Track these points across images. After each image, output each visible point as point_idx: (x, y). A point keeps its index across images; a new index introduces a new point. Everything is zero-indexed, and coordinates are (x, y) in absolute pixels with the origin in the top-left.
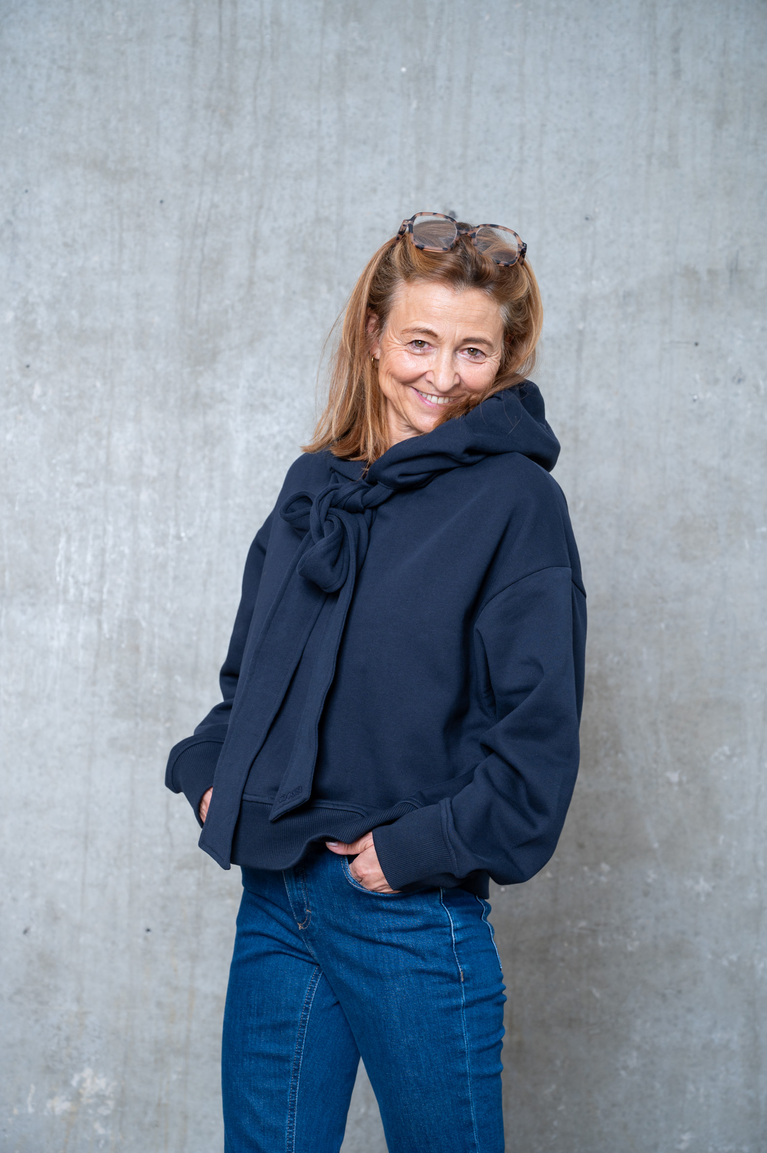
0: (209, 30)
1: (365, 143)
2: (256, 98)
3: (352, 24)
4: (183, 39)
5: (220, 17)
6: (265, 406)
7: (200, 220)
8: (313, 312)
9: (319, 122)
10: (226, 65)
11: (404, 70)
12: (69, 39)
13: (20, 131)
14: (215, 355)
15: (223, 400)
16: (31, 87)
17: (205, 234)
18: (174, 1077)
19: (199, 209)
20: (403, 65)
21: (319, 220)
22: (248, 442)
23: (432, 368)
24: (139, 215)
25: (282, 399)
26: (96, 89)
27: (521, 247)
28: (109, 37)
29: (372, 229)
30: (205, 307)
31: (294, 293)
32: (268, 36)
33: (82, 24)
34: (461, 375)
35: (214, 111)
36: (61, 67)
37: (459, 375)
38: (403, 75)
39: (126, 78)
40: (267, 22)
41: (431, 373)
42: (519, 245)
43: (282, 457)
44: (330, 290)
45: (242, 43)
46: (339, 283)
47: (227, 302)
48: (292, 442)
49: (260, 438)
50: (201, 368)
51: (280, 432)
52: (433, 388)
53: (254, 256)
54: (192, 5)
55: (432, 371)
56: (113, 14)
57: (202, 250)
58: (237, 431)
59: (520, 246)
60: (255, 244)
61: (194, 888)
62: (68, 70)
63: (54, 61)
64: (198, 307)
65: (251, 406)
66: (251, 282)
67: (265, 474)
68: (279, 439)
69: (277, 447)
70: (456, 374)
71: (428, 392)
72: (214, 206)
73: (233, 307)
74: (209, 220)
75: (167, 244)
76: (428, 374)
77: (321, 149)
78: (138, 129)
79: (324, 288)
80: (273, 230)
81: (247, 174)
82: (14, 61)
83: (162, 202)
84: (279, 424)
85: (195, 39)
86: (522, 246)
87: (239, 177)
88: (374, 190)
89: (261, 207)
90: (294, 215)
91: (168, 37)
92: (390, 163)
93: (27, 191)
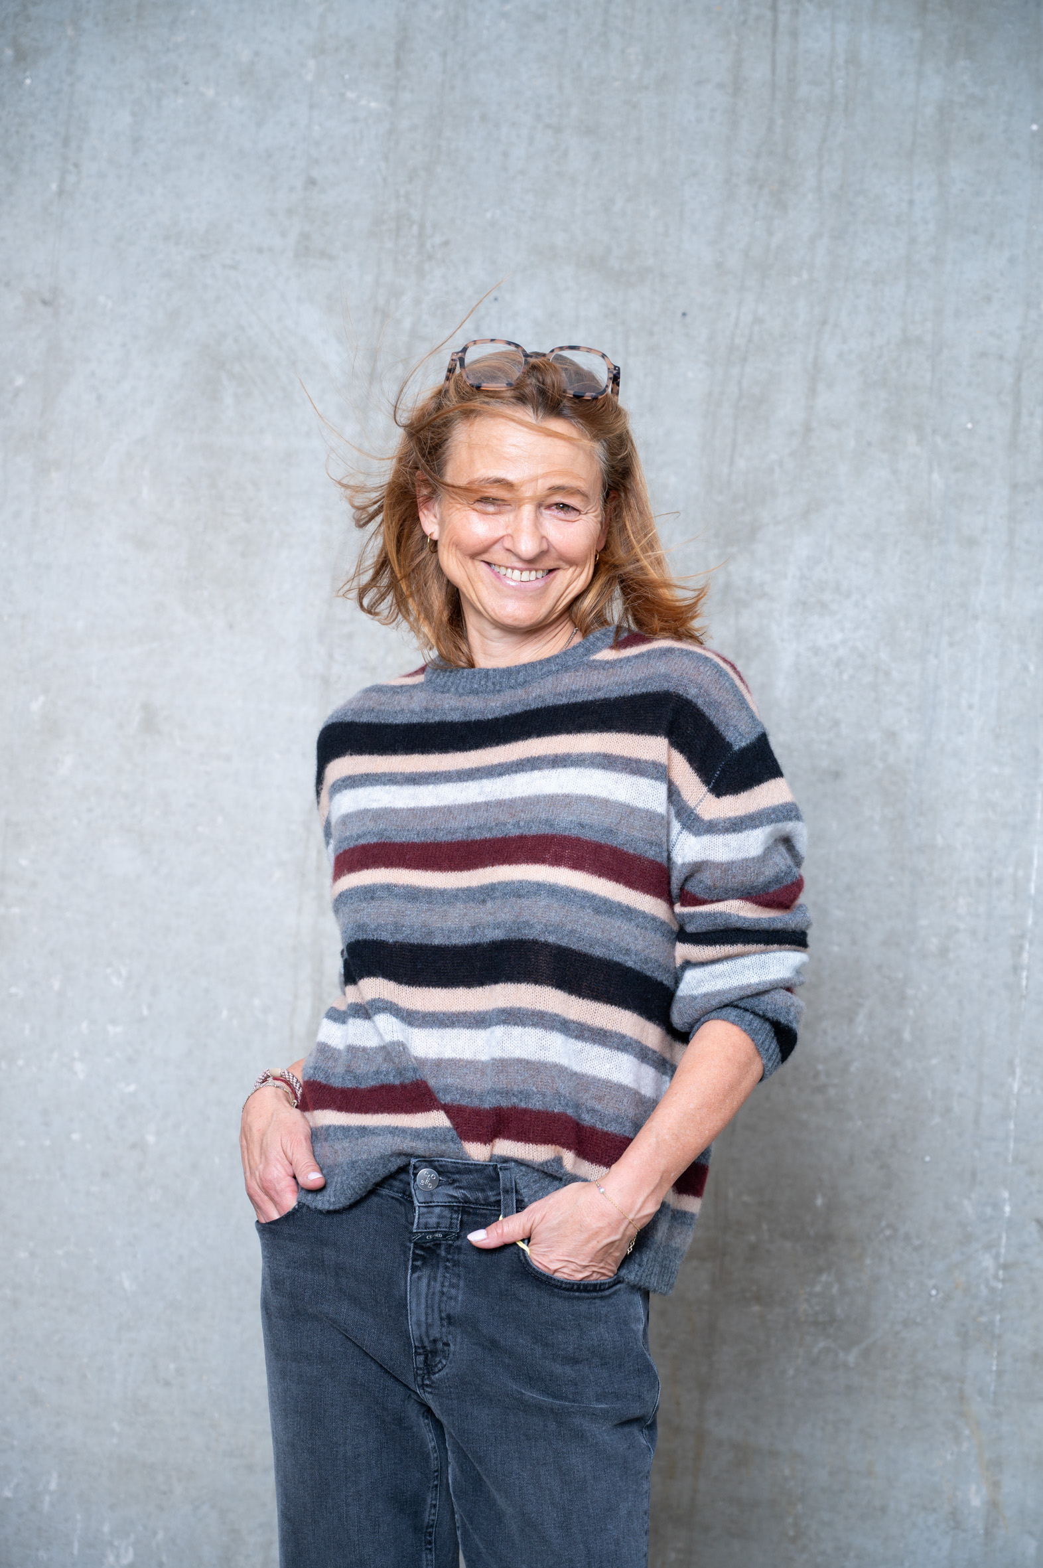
0: (758, 72)
1: (976, 232)
2: (821, 168)
3: (962, 63)
4: (720, 86)
5: (774, 54)
6: (823, 605)
7: (737, 341)
8: (895, 472)
9: (911, 202)
10: (780, 121)
11: (1035, 127)
12: (561, 87)
13: (489, 215)
14: (753, 531)
15: (763, 595)
16: (505, 154)
17: (744, 360)
18: (673, 1556)
19: (736, 325)
20: (1034, 121)
21: (906, 342)
22: (798, 655)
23: (510, 531)
24: (651, 334)
25: (848, 595)
26: (596, 156)
27: (612, 372)
28: (617, 84)
29: (983, 355)
30: (741, 464)
31: (869, 444)
32: (840, 81)
33: (579, 65)
34: (550, 538)
35: (761, 187)
36: (548, 126)
37: (547, 539)
38: (1034, 134)
39: (639, 140)
40: (841, 60)
41: (510, 538)
42: (609, 369)
43: (845, 677)
44: (920, 440)
45: (804, 90)
46: (934, 432)
47: (774, 457)
48: (862, 656)
49: (816, 651)
50: (734, 550)
51: (844, 642)
52: (514, 559)
53: (812, 392)
54: (734, 37)
55: (508, 535)
56: (623, 52)
57: (740, 383)
58: (782, 640)
59: (611, 370)
60: (815, 375)
61: (706, 1287)
62: (558, 130)
63: (538, 117)
64: (732, 462)
65: (804, 604)
66: (808, 429)
67: (821, 701)
68: (842, 652)
69: (839, 663)
70: (543, 537)
71: (507, 565)
72: (758, 320)
73: (781, 464)
74: (750, 341)
75: (690, 374)
76: (506, 538)
77: (913, 241)
78: (653, 213)
79: (912, 438)
80: (841, 355)
81: (805, 276)
82: (484, 118)
83: (684, 314)
84: (842, 630)
85: (737, 86)
86: (613, 370)
87: (795, 280)
88: (988, 299)
89: (824, 323)
90: (872, 334)
91: (700, 83)
92: (1012, 261)
93: (496, 299)
